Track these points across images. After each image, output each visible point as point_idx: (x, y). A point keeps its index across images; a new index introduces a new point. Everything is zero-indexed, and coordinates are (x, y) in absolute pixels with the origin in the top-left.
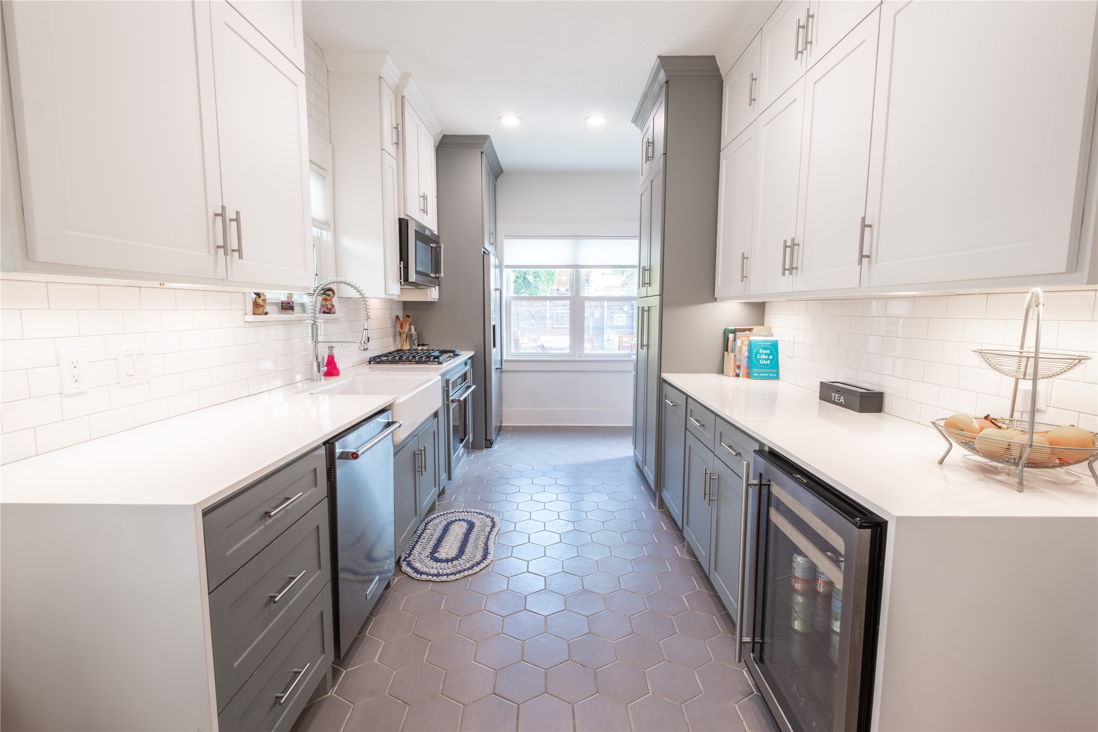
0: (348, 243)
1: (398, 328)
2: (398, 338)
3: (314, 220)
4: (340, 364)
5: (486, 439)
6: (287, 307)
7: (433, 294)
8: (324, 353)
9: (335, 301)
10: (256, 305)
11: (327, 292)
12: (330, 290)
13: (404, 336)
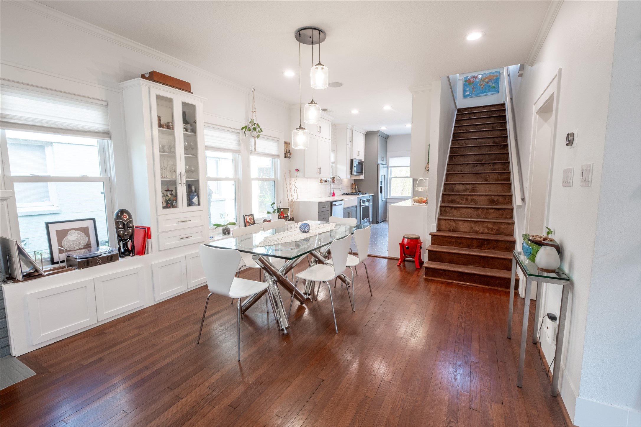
0: (338, 166)
1: (352, 187)
2: (352, 189)
3: (331, 162)
4: (335, 194)
5: (377, 221)
6: (326, 181)
7: (362, 177)
8: (332, 191)
9: (335, 180)
10: (321, 181)
11: (334, 178)
12: (334, 177)
13: (353, 189)
